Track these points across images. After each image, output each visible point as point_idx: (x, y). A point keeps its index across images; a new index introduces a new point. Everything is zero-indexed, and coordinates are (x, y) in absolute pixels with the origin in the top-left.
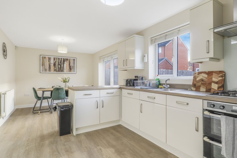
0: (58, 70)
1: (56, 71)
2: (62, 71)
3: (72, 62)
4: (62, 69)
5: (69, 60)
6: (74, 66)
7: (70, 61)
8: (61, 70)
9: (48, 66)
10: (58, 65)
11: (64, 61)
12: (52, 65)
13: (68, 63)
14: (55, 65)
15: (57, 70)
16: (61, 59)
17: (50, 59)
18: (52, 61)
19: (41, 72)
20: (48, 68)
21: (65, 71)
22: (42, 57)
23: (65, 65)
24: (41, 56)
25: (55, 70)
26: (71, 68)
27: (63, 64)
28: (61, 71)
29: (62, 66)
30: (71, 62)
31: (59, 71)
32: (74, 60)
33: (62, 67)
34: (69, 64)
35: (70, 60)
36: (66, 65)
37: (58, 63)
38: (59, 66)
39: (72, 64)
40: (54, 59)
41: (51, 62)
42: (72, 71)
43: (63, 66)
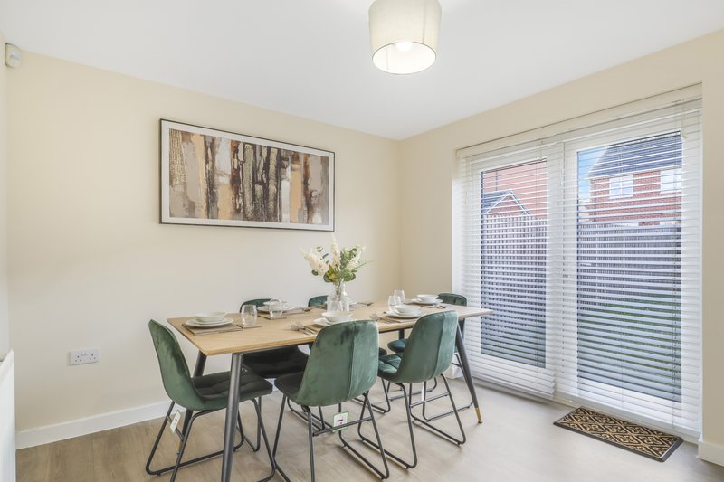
0: (255, 211)
1: (246, 218)
2: (273, 215)
3: (315, 170)
4: (271, 205)
5: (302, 159)
6: (324, 194)
7: (306, 167)
8: (266, 208)
9: (204, 186)
10: (255, 182)
11: (280, 166)
12: (224, 181)
13: (299, 177)
14: (236, 180)
15: (249, 208)
16: (269, 149)
17: (211, 145)
18: (224, 161)
19: (166, 218)
20: (200, 197)
21: (285, 216)
22: (172, 132)
23: (285, 185)
24: (166, 127)
25: (239, 211)
26: (314, 201)
27: (279, 179)
28: (269, 219)
29: (272, 188)
30: (311, 170)
31: (257, 218)
32: (325, 161)
33: (271, 196)
34: (305, 183)
35: (310, 159)
36: (289, 186)
37: (255, 171)
38: (259, 188)
39: (315, 184)
40: (235, 150)
41: (217, 164)
42: (317, 218)
43: (279, 188)
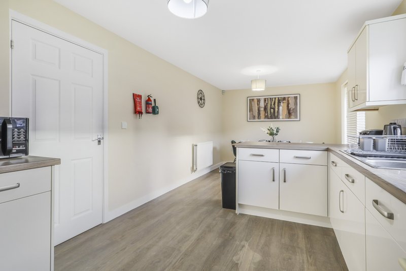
0: (271, 116)
1: (268, 118)
2: (277, 117)
3: (292, 102)
4: (276, 114)
5: (287, 99)
6: (295, 110)
7: (288, 101)
8: (274, 115)
9: (257, 111)
10: (271, 108)
11: (279, 102)
12: (262, 109)
13: (285, 105)
14: (265, 109)
15: (269, 116)
16: (275, 98)
17: (259, 101)
18: (262, 104)
19: (249, 120)
20: (256, 114)
21: (281, 117)
22: (250, 100)
23: (281, 108)
24: (248, 99)
25: (266, 117)
26: (291, 111)
27: (278, 106)
28: (275, 118)
29: (276, 110)
30: (290, 102)
31: (271, 118)
32: (296, 98)
33: (276, 112)
34: (288, 106)
35: (290, 98)
37: (271, 105)
38: (272, 110)
39: (292, 106)
40: (265, 101)
41: (260, 105)
42: (292, 117)
43: (278, 109)
